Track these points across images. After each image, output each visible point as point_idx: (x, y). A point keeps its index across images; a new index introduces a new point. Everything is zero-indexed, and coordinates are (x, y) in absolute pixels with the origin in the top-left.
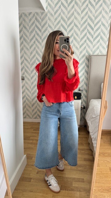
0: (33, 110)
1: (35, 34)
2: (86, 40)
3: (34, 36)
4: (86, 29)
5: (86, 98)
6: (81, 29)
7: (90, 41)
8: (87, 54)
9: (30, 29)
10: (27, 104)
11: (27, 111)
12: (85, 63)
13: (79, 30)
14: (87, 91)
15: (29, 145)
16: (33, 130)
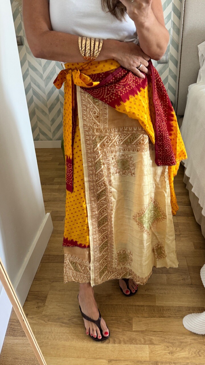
0: (53, 121)
5: (175, 81)
10: (37, 107)
11: (38, 122)
14: (178, 63)
15: (54, 193)
16: (59, 165)
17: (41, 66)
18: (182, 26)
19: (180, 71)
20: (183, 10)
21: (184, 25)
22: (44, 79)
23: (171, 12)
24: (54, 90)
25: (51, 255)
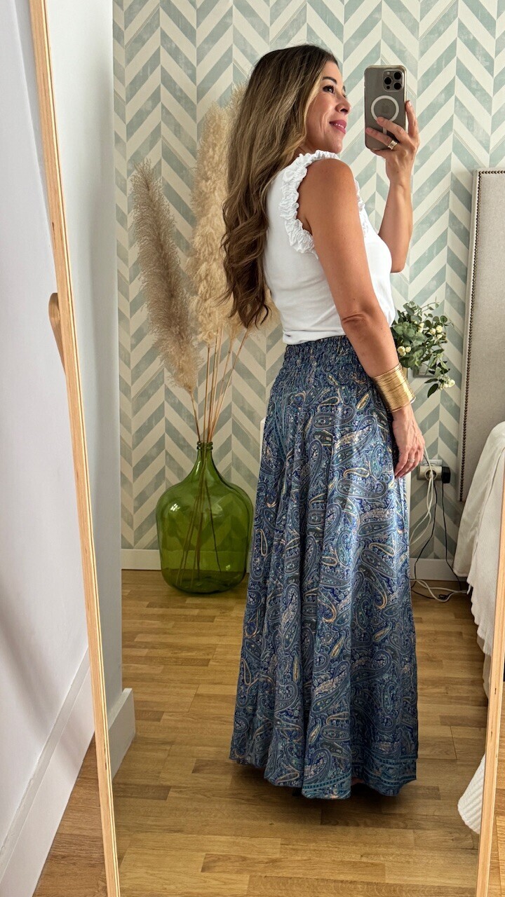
1: (157, 54)
2: (453, 82)
3: (156, 58)
4: (451, 23)
5: (457, 419)
6: (425, 26)
7: (476, 89)
8: (457, 165)
9: (128, 21)
12: (446, 215)
13: (414, 28)
14: (462, 377)
15: (136, 665)
16: (148, 607)
17: (129, 367)
18: (471, 297)
19: (467, 397)
20: (471, 263)
21: (476, 297)
22: (132, 397)
23: (445, 266)
24: (154, 422)
25: (131, 785)
